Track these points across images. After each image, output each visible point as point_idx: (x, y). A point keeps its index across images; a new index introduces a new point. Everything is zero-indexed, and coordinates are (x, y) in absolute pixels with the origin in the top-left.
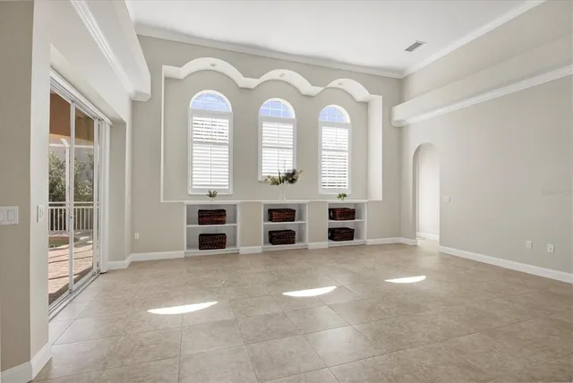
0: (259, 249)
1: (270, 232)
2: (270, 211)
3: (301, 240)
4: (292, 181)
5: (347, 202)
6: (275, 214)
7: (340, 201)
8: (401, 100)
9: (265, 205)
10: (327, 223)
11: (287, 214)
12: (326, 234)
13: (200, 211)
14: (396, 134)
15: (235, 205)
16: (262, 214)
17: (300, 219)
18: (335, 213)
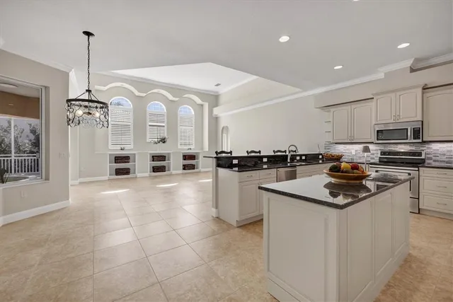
0: (147, 174)
1: (153, 167)
2: (153, 157)
3: (169, 170)
4: (164, 142)
5: (192, 152)
6: (155, 158)
7: (187, 151)
8: (217, 105)
9: (150, 154)
10: (182, 162)
11: (162, 158)
12: (182, 167)
13: (115, 157)
14: (215, 120)
15: (134, 154)
16: (149, 158)
17: (169, 160)
18: (186, 157)
